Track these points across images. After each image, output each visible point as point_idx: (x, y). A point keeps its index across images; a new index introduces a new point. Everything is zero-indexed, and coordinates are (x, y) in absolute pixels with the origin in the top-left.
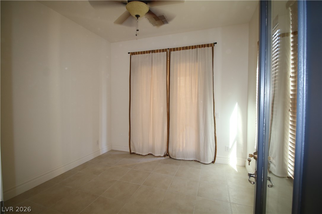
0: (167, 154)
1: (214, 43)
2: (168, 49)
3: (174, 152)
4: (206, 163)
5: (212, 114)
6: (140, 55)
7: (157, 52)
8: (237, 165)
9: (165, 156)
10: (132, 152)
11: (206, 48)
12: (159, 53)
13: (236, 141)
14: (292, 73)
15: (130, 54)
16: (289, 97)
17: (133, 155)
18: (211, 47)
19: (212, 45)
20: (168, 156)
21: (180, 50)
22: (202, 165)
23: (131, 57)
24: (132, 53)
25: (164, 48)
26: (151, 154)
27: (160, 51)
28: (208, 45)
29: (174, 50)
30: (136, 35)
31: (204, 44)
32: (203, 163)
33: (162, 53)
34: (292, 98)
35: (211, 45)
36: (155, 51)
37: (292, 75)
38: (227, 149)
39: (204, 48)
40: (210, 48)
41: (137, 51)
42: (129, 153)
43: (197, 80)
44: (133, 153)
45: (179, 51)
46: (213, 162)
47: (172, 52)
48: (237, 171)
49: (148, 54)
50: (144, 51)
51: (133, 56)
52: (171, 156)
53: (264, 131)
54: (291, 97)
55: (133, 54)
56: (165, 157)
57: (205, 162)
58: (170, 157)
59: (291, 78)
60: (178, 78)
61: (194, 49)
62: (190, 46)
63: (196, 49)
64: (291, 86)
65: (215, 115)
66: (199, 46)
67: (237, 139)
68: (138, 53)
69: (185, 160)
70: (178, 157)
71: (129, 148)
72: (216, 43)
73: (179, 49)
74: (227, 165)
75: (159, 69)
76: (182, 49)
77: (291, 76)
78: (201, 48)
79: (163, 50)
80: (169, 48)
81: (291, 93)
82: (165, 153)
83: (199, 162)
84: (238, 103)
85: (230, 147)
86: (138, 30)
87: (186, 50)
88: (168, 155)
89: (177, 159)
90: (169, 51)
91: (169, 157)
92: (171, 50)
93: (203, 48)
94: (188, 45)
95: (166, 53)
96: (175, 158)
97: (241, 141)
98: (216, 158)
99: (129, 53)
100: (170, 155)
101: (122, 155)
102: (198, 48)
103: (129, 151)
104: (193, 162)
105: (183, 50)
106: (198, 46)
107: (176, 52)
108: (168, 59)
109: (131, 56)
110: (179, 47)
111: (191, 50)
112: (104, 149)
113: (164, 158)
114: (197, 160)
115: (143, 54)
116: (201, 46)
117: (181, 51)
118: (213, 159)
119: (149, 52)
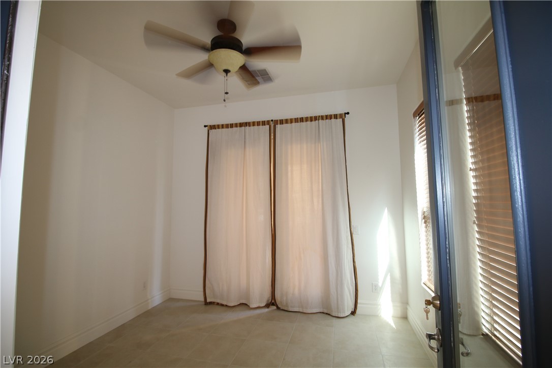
0: (272, 302)
1: (345, 113)
2: (272, 120)
3: (285, 299)
4: (342, 316)
5: (347, 228)
6: (224, 130)
7: (254, 125)
8: (393, 317)
9: (267, 306)
10: (208, 300)
11: (333, 120)
12: (256, 127)
13: (389, 274)
14: (472, 163)
15: (207, 128)
16: (471, 202)
17: (209, 307)
18: (341, 119)
19: (343, 116)
20: (274, 305)
21: (291, 122)
22: (335, 320)
23: (210, 133)
24: (210, 126)
25: (266, 119)
26: (243, 304)
27: (258, 123)
28: (336, 117)
29: (281, 122)
30: (224, 101)
31: (329, 114)
32: (337, 316)
33: (261, 127)
34: (476, 203)
35: (341, 115)
36: (249, 123)
37: (473, 167)
38: (375, 289)
39: (330, 120)
40: (340, 121)
41: (220, 123)
42: (204, 303)
43: (320, 171)
44: (211, 303)
45: (289, 125)
46: (353, 313)
47: (279, 127)
48: (394, 326)
49: (239, 128)
50: (231, 123)
51: (212, 132)
52: (279, 306)
53: (448, 261)
54: (474, 201)
55: (213, 127)
56: (268, 308)
57: (339, 314)
58: (278, 308)
59: (471, 172)
60: (289, 168)
61: (313, 122)
62: (307, 117)
63: (317, 121)
64: (472, 184)
65: (352, 230)
66: (322, 118)
67: (390, 270)
68: (221, 127)
69: (305, 312)
70: (291, 307)
71: (202, 293)
72: (348, 113)
73: (289, 121)
74: (376, 316)
75: (257, 153)
76: (294, 121)
77: (470, 168)
78: (324, 121)
79: (263, 123)
80: (274, 119)
81: (474, 194)
82: (268, 301)
83: (329, 314)
84: (388, 209)
85: (380, 285)
86: (227, 93)
87: (302, 123)
88: (275, 303)
89: (290, 310)
90: (273, 125)
91: (275, 307)
92: (276, 122)
93: (327, 120)
94: (304, 116)
95: (268, 127)
96: (286, 309)
97: (397, 273)
98: (358, 305)
99: (205, 126)
100: (277, 303)
101: (189, 307)
102: (320, 121)
103: (202, 299)
104: (320, 315)
105: (297, 123)
106: (320, 118)
107: (285, 125)
108: (272, 137)
109: (208, 131)
110: (289, 117)
111: (309, 123)
112: (156, 298)
113: (266, 310)
114: (325, 311)
115: (230, 129)
116: (325, 118)
117: (294, 124)
118: (353, 307)
119: (241, 125)
